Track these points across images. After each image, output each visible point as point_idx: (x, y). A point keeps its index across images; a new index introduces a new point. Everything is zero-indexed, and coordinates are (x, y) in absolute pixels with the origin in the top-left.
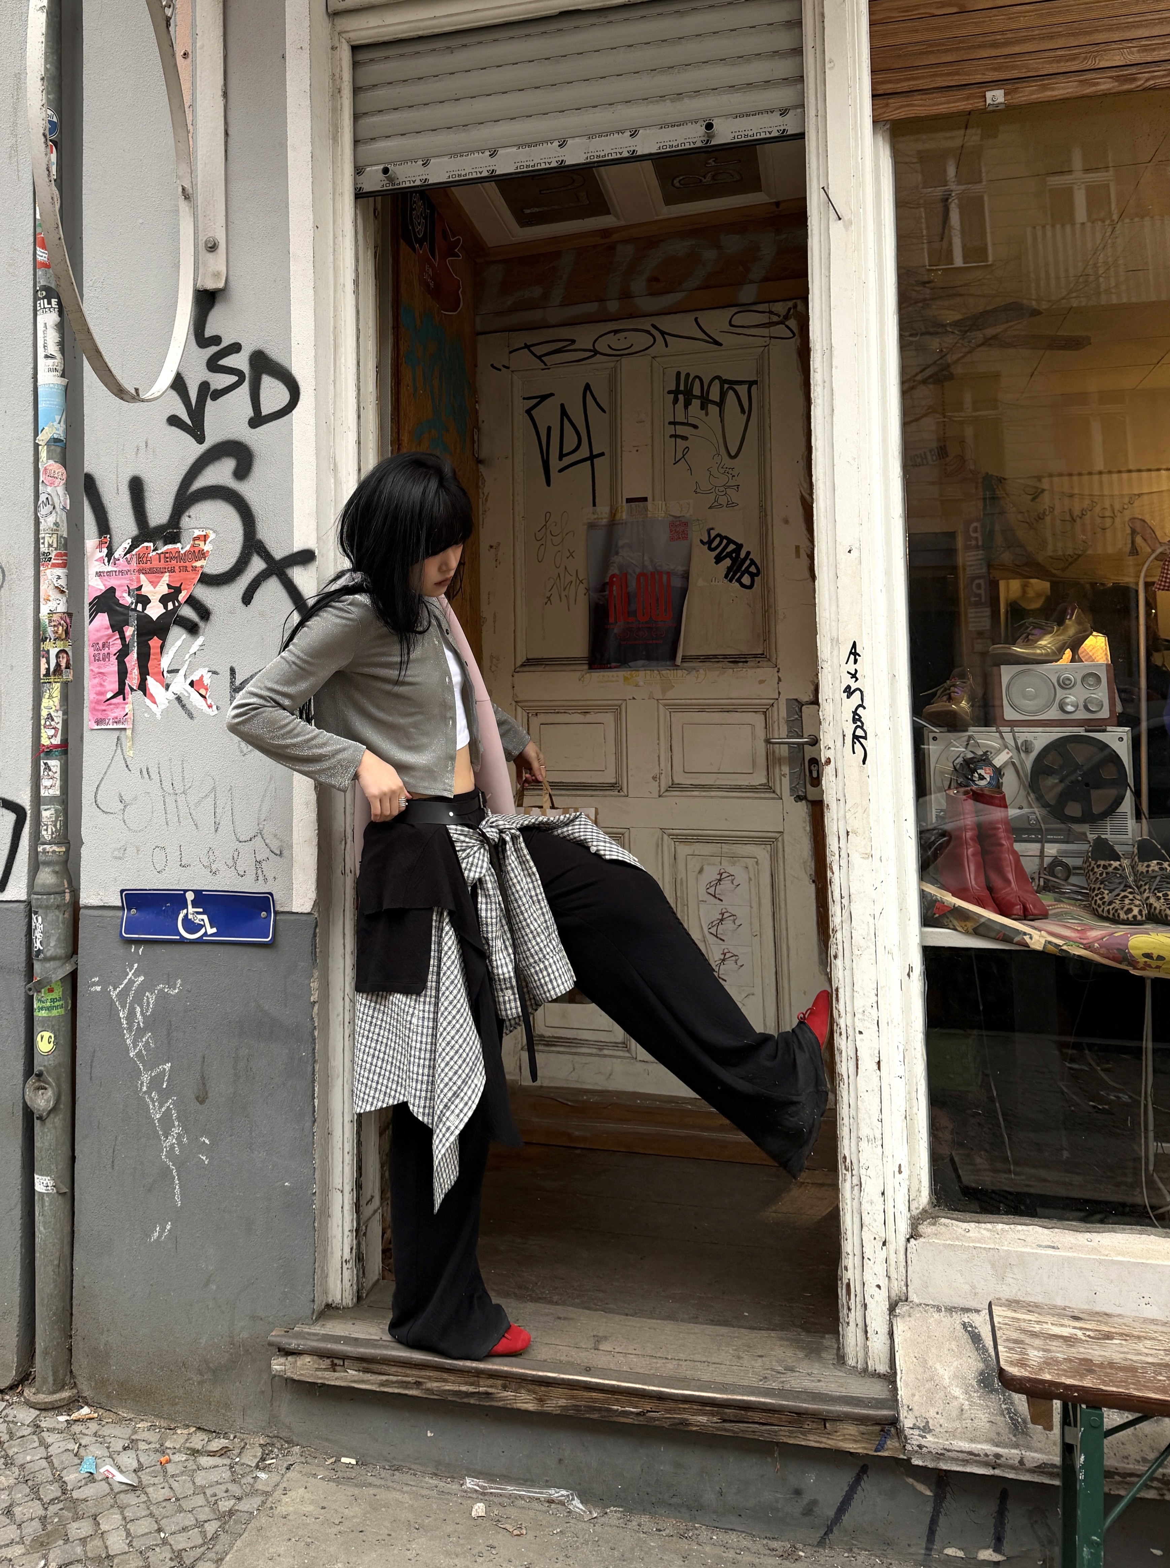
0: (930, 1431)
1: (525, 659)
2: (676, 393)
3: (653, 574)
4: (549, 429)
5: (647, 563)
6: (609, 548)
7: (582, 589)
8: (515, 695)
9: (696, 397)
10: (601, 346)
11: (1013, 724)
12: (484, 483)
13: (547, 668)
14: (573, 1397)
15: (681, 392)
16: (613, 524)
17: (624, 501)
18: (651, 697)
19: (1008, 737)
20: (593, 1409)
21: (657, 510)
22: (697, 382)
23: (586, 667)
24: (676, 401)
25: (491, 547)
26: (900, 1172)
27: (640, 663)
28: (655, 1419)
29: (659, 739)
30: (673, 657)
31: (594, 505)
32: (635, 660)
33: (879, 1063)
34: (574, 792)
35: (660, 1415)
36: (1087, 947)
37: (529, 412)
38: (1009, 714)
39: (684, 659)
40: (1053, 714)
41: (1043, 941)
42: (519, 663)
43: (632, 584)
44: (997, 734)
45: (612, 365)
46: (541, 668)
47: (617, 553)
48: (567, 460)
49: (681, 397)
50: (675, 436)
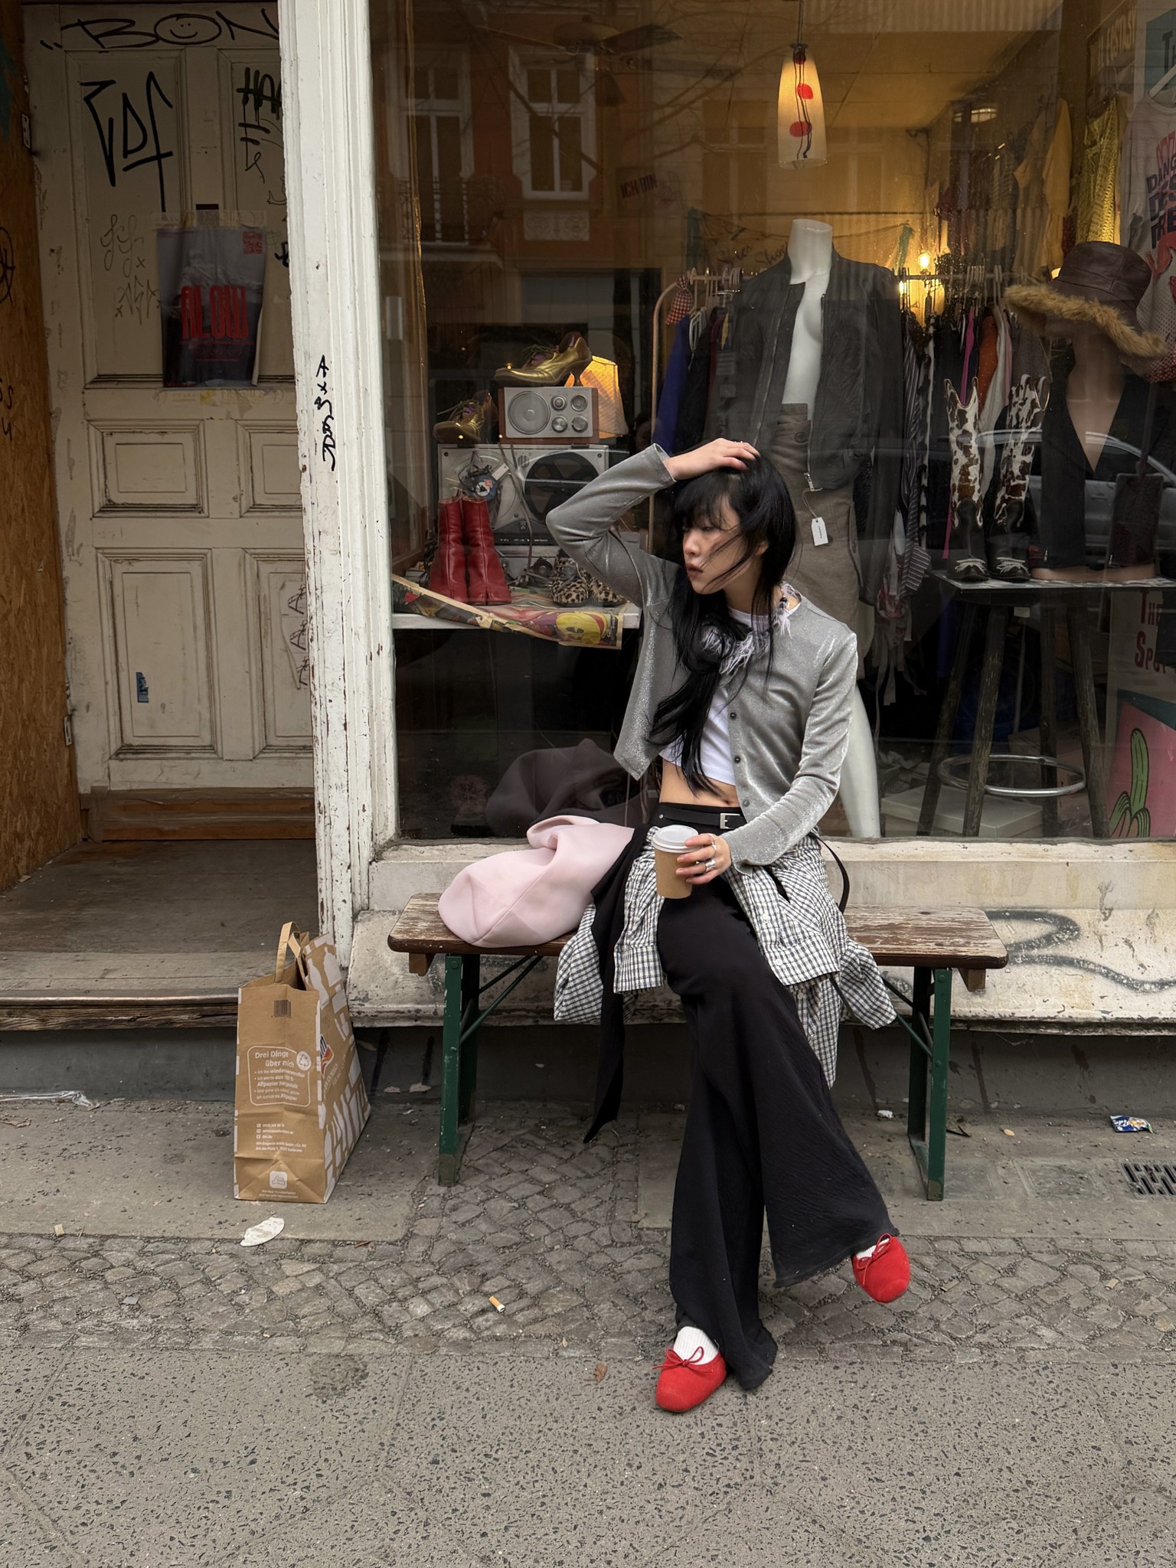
0: (368, 1000)
1: (96, 375)
2: (246, 91)
3: (226, 287)
4: (111, 121)
5: (220, 276)
6: (180, 259)
7: (154, 301)
8: (86, 414)
9: (267, 98)
10: (163, 31)
11: (514, 441)
12: (40, 178)
13: (120, 386)
14: (71, 1015)
15: (251, 91)
16: (183, 232)
17: (195, 207)
18: (229, 417)
19: (508, 453)
20: (90, 1022)
21: (227, 218)
22: (267, 81)
23: (161, 385)
24: (245, 101)
25: (52, 251)
26: (364, 810)
27: (217, 381)
28: (144, 1023)
29: (238, 460)
30: (250, 376)
31: (164, 210)
32: (211, 378)
33: (345, 725)
34: (154, 514)
35: (150, 1019)
36: (525, 624)
37: (87, 99)
38: (511, 432)
39: (261, 378)
40: (547, 433)
41: (490, 621)
42: (89, 379)
43: (206, 299)
44: (499, 451)
45: (176, 54)
46: (113, 385)
47: (189, 264)
48: (133, 158)
49: (251, 96)
50: (245, 139)
